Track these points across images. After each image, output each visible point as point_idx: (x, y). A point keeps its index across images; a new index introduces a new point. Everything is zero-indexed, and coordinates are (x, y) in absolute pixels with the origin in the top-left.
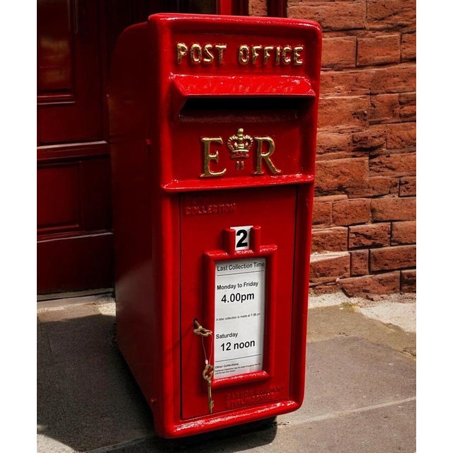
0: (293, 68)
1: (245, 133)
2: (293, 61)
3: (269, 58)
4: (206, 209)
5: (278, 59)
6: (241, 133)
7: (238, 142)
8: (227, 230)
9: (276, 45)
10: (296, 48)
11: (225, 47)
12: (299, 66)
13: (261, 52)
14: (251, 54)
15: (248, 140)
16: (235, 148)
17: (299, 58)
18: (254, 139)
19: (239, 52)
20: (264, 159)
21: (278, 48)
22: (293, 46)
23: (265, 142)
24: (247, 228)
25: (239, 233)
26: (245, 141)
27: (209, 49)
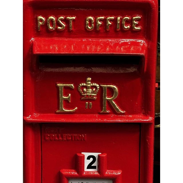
0: (132, 33)
1: (92, 81)
2: (132, 28)
3: (111, 26)
4: (62, 137)
5: (118, 27)
6: (89, 81)
7: (86, 87)
8: (78, 154)
9: (116, 15)
10: (134, 18)
11: (74, 18)
12: (137, 31)
13: (104, 21)
14: (96, 23)
15: (95, 87)
16: (84, 92)
17: (137, 25)
18: (100, 86)
19: (86, 22)
20: (108, 101)
21: (119, 18)
22: (132, 15)
23: (110, 88)
24: (96, 155)
25: (89, 158)
26: (92, 87)
27: (62, 20)
